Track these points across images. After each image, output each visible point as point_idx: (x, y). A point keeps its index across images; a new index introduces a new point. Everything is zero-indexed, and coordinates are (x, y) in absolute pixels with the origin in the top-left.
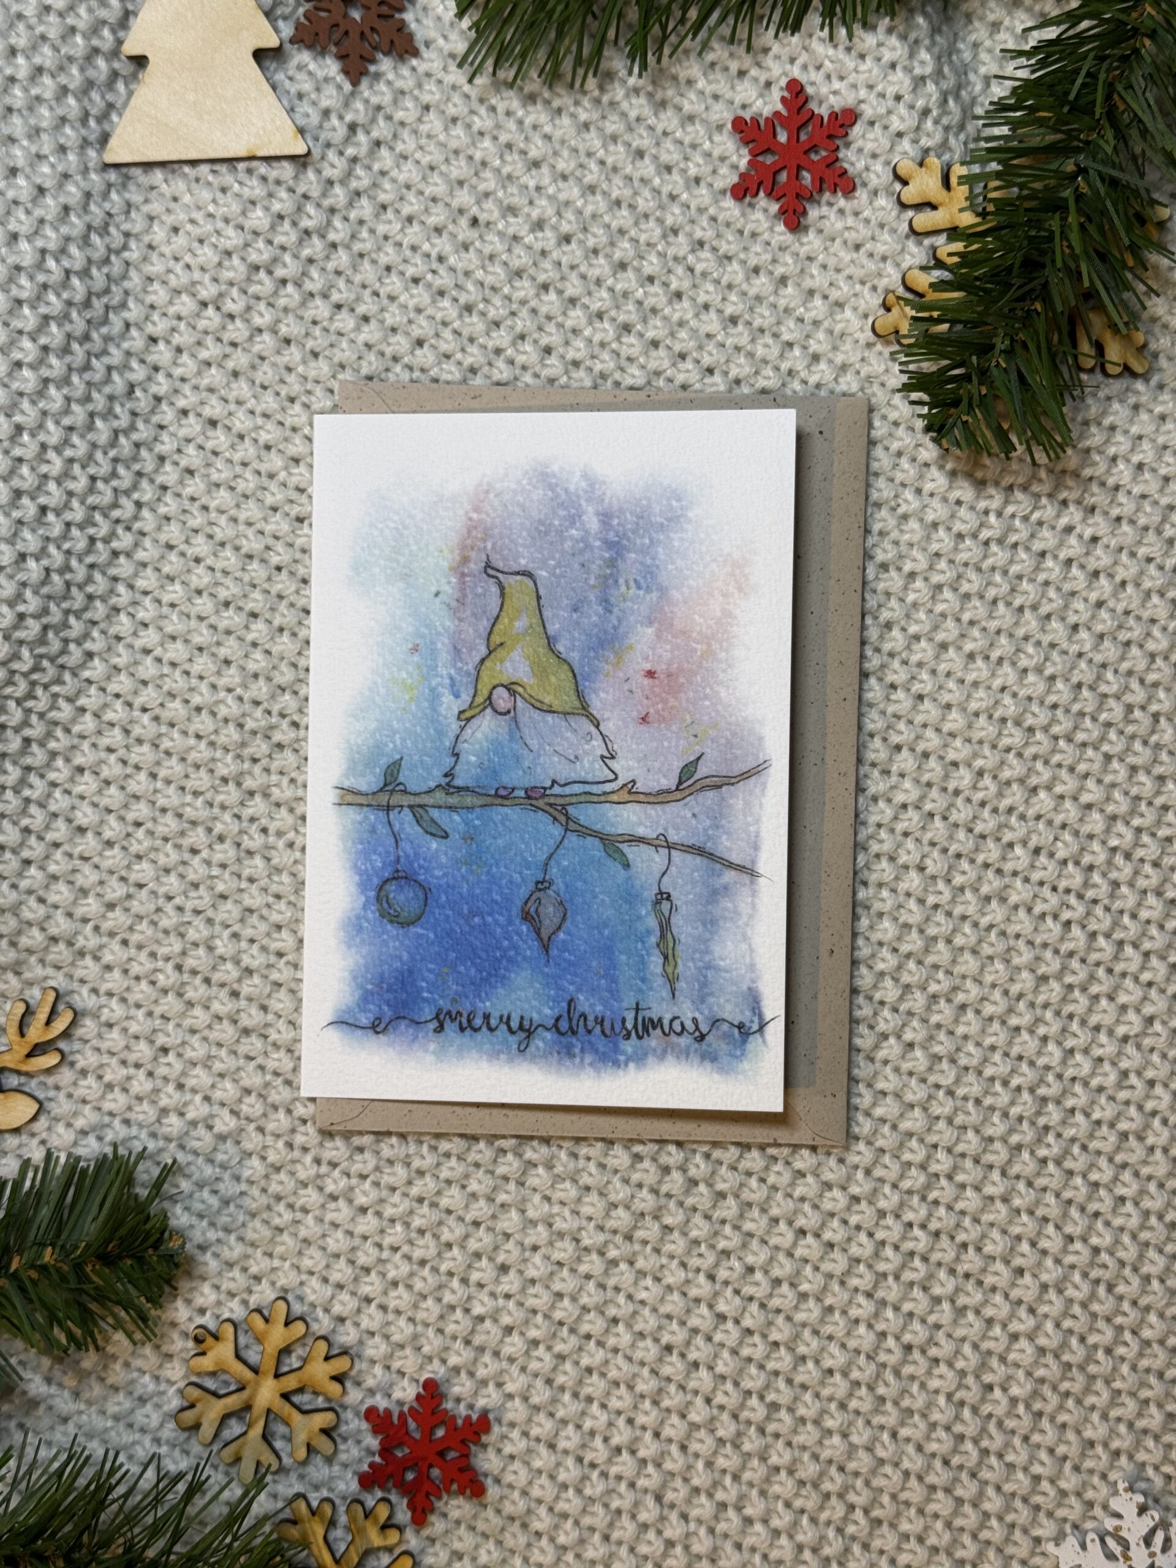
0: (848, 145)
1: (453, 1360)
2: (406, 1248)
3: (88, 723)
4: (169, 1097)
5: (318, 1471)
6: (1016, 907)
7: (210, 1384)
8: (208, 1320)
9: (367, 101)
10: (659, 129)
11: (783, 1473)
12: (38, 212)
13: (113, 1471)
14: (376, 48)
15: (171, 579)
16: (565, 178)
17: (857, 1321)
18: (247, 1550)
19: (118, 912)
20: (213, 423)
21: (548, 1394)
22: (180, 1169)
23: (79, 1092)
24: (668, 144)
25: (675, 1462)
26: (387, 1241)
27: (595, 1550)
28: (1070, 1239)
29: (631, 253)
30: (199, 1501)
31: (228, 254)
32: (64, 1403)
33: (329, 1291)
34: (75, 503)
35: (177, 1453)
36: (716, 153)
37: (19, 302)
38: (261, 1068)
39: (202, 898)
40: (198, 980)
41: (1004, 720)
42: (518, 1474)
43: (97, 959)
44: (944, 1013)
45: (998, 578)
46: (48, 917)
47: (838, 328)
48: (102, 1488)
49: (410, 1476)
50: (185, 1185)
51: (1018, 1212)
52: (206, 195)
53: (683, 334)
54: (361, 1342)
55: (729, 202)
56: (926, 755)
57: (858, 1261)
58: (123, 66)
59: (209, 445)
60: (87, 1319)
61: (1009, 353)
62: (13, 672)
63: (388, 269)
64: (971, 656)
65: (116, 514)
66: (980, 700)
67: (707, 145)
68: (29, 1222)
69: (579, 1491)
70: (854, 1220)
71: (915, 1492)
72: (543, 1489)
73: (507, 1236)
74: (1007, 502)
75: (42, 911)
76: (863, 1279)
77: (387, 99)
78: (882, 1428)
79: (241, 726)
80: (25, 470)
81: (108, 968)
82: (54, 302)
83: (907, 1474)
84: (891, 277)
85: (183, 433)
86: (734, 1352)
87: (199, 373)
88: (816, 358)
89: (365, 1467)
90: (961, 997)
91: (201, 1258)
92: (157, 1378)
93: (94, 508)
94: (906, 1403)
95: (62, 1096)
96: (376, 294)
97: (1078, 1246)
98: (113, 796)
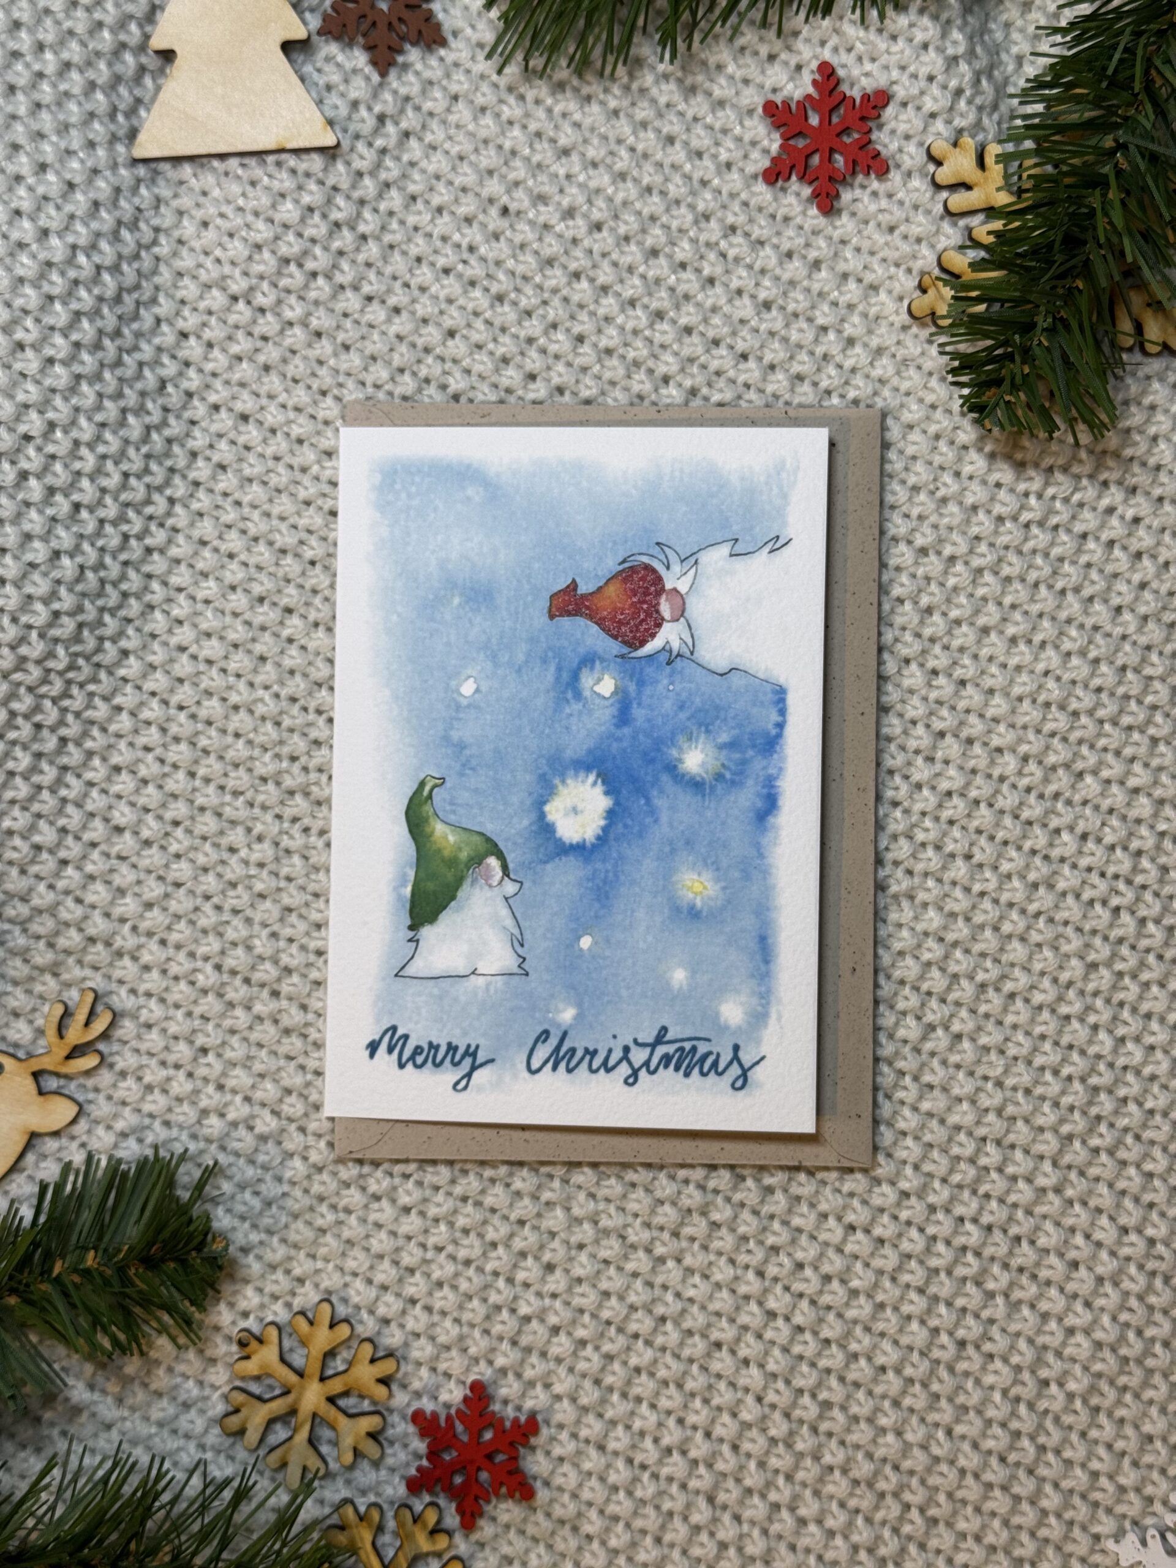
0: (880, 127)
1: (500, 1361)
2: (450, 1248)
3: (124, 722)
4: (210, 1097)
5: (366, 1475)
6: (1064, 894)
7: (255, 1388)
8: (251, 1323)
9: (395, 92)
10: (690, 114)
11: (837, 1473)
12: (69, 208)
13: (160, 1476)
14: (403, 38)
15: (205, 575)
16: (595, 165)
17: (909, 1318)
18: (296, 1556)
19: (156, 911)
20: (245, 418)
21: (597, 1394)
22: (222, 1171)
23: (119, 1094)
24: (699, 130)
25: (727, 1462)
26: (431, 1241)
27: (647, 1553)
28: (1125, 1230)
29: (663, 239)
30: (245, 1509)
31: (258, 247)
32: (107, 1409)
33: (373, 1293)
34: (108, 500)
35: (222, 1459)
36: (747, 138)
37: (51, 298)
38: (302, 1067)
39: (240, 898)
40: (238, 981)
41: (1047, 705)
42: (566, 1476)
43: (135, 959)
44: (994, 1001)
45: (1039, 561)
46: (86, 918)
47: (873, 311)
48: (149, 1493)
49: (458, 1480)
50: (227, 1187)
51: (1070, 1202)
52: (235, 188)
53: (716, 320)
54: (406, 1344)
55: (761, 187)
56: (970, 741)
57: (909, 1257)
58: (150, 61)
59: (242, 440)
60: (130, 1325)
61: (1051, 331)
62: (48, 671)
63: (419, 260)
64: (1013, 640)
65: (149, 510)
66: (1023, 684)
67: (738, 130)
68: (71, 1226)
69: (630, 1493)
70: (904, 1215)
71: (971, 1491)
72: (593, 1491)
73: (553, 1235)
74: (1047, 484)
75: (79, 911)
76: (915, 1275)
77: (415, 89)
78: (937, 1425)
79: (278, 724)
80: (58, 467)
81: (147, 968)
82: (85, 298)
83: (963, 1472)
84: (927, 259)
85: (214, 428)
86: (786, 1350)
87: (230, 368)
88: (851, 342)
89: (413, 1472)
90: (1008, 986)
91: (243, 1260)
92: (201, 1383)
93: (127, 505)
94: (961, 1399)
95: (101, 1098)
96: (407, 285)
97: (1133, 1237)
98: (151, 795)
